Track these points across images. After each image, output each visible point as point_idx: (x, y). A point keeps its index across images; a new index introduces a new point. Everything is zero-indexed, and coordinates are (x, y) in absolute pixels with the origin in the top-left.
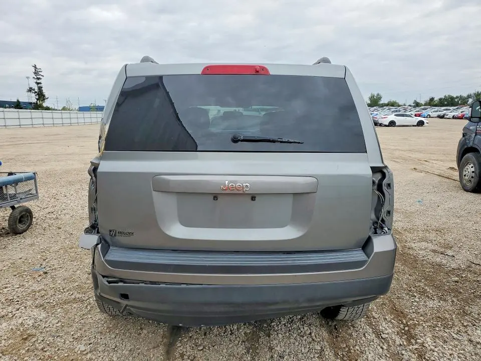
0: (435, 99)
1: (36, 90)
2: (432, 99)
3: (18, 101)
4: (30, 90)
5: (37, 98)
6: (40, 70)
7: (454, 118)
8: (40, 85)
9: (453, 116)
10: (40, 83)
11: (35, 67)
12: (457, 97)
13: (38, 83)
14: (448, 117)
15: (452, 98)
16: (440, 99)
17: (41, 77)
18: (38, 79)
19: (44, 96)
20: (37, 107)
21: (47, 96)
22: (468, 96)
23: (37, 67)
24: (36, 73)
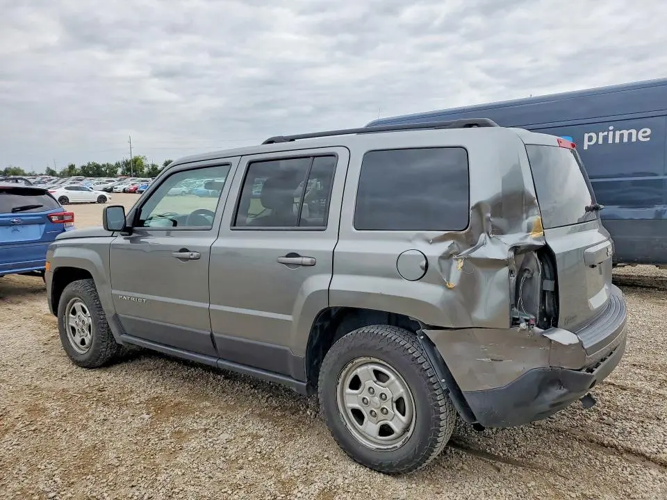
0: (77, 167)
2: (72, 167)
7: (124, 191)
9: (124, 189)
12: (104, 166)
14: (117, 190)
15: (98, 167)
16: (83, 167)
22: (116, 164)
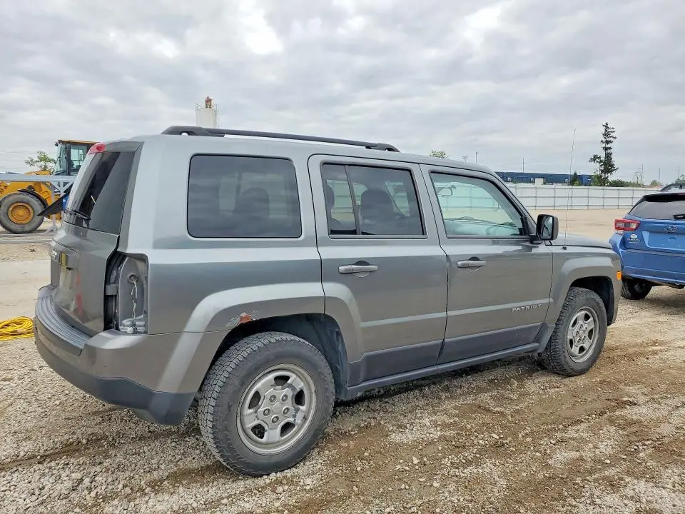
1: (603, 159)
3: (575, 174)
4: (595, 158)
5: (602, 169)
6: (612, 130)
8: (609, 151)
10: (610, 148)
11: (606, 126)
13: (606, 149)
17: (612, 139)
18: (608, 142)
19: (612, 166)
20: (600, 181)
21: (616, 167)
23: (609, 126)
24: (606, 135)
